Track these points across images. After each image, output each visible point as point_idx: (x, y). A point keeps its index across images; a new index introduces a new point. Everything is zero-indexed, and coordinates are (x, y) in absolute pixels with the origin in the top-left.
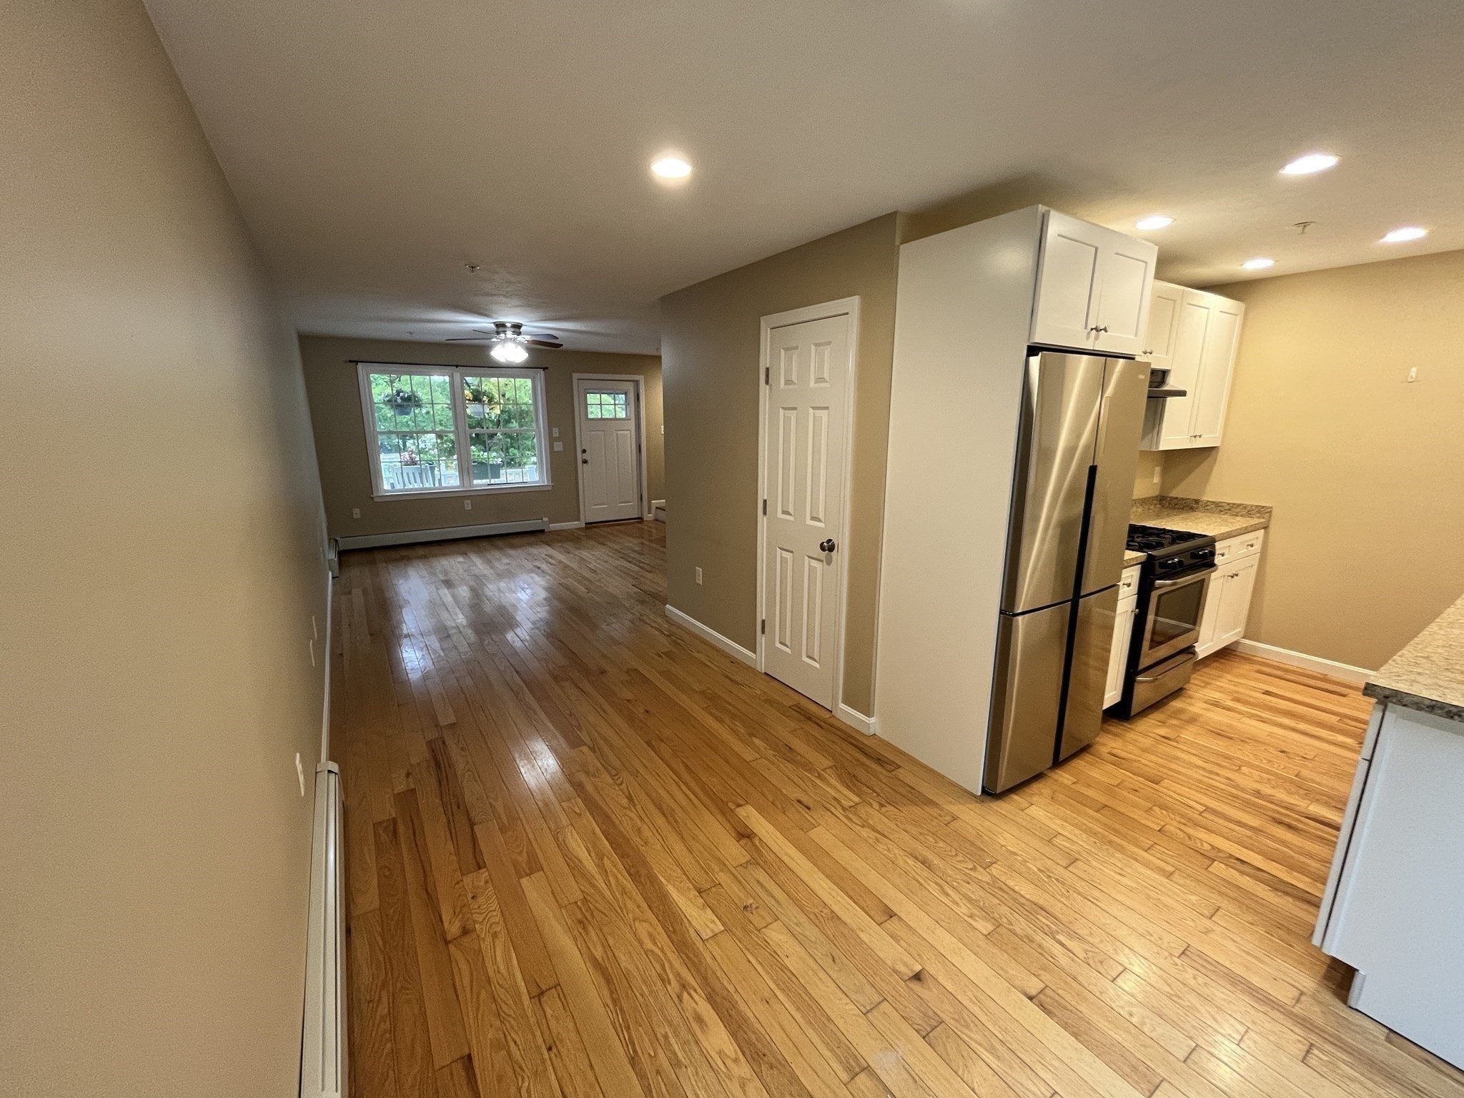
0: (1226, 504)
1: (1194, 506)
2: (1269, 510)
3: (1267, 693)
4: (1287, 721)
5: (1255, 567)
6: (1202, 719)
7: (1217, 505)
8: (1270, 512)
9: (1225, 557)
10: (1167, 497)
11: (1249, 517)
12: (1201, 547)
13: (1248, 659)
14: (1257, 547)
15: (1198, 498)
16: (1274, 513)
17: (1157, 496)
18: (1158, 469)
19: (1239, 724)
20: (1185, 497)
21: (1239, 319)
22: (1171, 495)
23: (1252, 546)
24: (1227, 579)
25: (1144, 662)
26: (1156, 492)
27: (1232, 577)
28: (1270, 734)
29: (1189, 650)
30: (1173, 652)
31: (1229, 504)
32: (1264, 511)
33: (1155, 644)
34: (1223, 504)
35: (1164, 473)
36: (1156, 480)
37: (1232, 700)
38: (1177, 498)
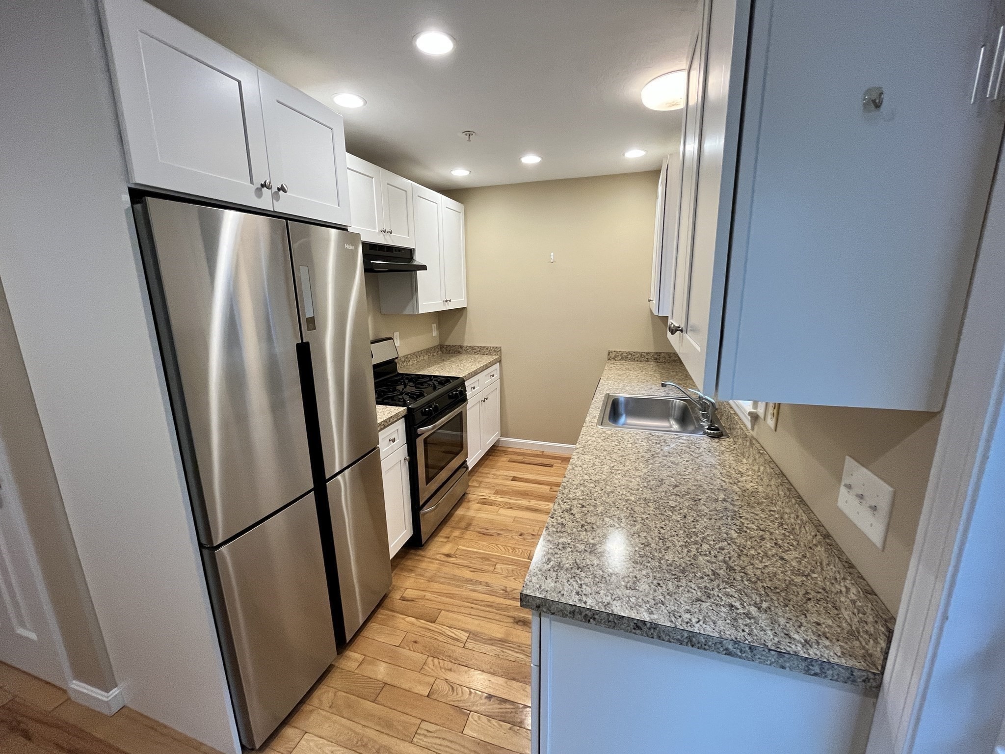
0: (477, 348)
1: (460, 350)
2: (499, 349)
3: (514, 479)
4: (524, 502)
5: (499, 388)
6: (474, 523)
7: (472, 348)
8: (500, 350)
9: (475, 389)
10: (444, 345)
11: (490, 355)
12: (455, 388)
13: (505, 452)
14: (497, 376)
15: (461, 345)
16: (502, 350)
17: (438, 346)
18: (434, 326)
19: (498, 517)
20: (454, 344)
21: (462, 215)
22: (446, 344)
23: (493, 376)
24: (482, 403)
25: (423, 497)
26: (436, 343)
27: (484, 401)
28: (515, 519)
29: (464, 465)
30: (450, 473)
31: (478, 347)
32: (497, 350)
33: (428, 480)
34: (475, 348)
35: (439, 328)
36: (435, 333)
37: (494, 494)
38: (449, 346)
